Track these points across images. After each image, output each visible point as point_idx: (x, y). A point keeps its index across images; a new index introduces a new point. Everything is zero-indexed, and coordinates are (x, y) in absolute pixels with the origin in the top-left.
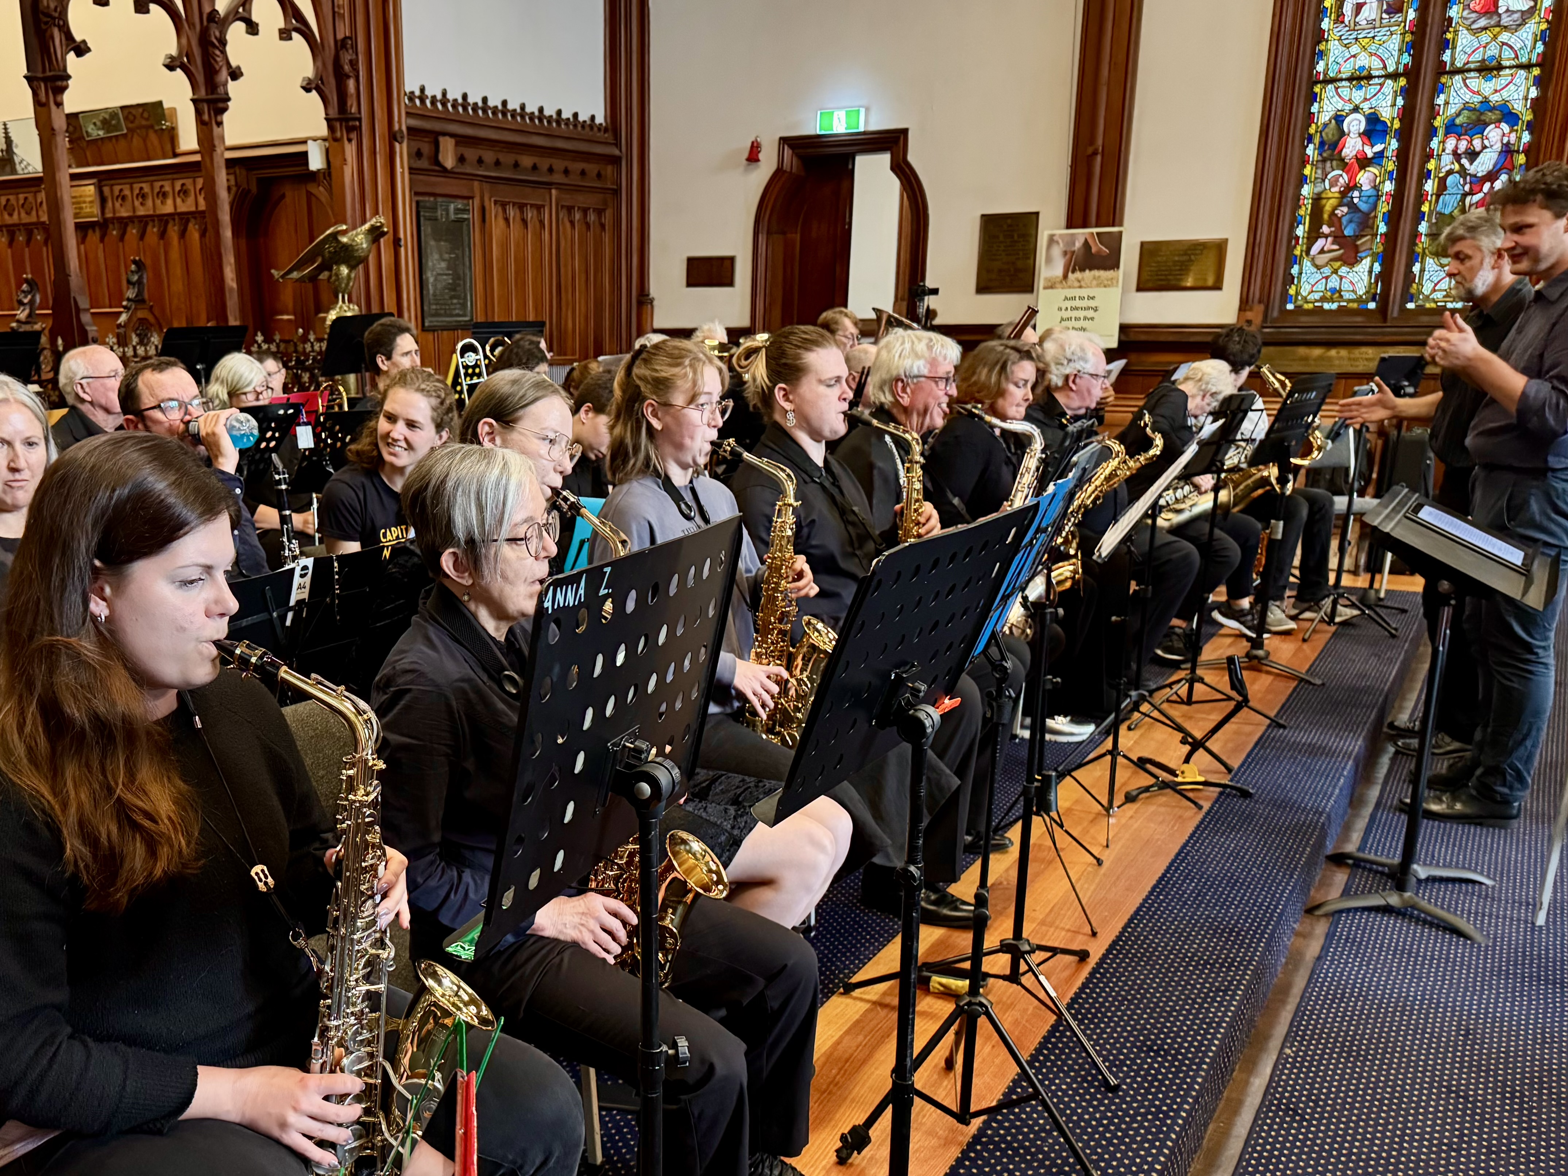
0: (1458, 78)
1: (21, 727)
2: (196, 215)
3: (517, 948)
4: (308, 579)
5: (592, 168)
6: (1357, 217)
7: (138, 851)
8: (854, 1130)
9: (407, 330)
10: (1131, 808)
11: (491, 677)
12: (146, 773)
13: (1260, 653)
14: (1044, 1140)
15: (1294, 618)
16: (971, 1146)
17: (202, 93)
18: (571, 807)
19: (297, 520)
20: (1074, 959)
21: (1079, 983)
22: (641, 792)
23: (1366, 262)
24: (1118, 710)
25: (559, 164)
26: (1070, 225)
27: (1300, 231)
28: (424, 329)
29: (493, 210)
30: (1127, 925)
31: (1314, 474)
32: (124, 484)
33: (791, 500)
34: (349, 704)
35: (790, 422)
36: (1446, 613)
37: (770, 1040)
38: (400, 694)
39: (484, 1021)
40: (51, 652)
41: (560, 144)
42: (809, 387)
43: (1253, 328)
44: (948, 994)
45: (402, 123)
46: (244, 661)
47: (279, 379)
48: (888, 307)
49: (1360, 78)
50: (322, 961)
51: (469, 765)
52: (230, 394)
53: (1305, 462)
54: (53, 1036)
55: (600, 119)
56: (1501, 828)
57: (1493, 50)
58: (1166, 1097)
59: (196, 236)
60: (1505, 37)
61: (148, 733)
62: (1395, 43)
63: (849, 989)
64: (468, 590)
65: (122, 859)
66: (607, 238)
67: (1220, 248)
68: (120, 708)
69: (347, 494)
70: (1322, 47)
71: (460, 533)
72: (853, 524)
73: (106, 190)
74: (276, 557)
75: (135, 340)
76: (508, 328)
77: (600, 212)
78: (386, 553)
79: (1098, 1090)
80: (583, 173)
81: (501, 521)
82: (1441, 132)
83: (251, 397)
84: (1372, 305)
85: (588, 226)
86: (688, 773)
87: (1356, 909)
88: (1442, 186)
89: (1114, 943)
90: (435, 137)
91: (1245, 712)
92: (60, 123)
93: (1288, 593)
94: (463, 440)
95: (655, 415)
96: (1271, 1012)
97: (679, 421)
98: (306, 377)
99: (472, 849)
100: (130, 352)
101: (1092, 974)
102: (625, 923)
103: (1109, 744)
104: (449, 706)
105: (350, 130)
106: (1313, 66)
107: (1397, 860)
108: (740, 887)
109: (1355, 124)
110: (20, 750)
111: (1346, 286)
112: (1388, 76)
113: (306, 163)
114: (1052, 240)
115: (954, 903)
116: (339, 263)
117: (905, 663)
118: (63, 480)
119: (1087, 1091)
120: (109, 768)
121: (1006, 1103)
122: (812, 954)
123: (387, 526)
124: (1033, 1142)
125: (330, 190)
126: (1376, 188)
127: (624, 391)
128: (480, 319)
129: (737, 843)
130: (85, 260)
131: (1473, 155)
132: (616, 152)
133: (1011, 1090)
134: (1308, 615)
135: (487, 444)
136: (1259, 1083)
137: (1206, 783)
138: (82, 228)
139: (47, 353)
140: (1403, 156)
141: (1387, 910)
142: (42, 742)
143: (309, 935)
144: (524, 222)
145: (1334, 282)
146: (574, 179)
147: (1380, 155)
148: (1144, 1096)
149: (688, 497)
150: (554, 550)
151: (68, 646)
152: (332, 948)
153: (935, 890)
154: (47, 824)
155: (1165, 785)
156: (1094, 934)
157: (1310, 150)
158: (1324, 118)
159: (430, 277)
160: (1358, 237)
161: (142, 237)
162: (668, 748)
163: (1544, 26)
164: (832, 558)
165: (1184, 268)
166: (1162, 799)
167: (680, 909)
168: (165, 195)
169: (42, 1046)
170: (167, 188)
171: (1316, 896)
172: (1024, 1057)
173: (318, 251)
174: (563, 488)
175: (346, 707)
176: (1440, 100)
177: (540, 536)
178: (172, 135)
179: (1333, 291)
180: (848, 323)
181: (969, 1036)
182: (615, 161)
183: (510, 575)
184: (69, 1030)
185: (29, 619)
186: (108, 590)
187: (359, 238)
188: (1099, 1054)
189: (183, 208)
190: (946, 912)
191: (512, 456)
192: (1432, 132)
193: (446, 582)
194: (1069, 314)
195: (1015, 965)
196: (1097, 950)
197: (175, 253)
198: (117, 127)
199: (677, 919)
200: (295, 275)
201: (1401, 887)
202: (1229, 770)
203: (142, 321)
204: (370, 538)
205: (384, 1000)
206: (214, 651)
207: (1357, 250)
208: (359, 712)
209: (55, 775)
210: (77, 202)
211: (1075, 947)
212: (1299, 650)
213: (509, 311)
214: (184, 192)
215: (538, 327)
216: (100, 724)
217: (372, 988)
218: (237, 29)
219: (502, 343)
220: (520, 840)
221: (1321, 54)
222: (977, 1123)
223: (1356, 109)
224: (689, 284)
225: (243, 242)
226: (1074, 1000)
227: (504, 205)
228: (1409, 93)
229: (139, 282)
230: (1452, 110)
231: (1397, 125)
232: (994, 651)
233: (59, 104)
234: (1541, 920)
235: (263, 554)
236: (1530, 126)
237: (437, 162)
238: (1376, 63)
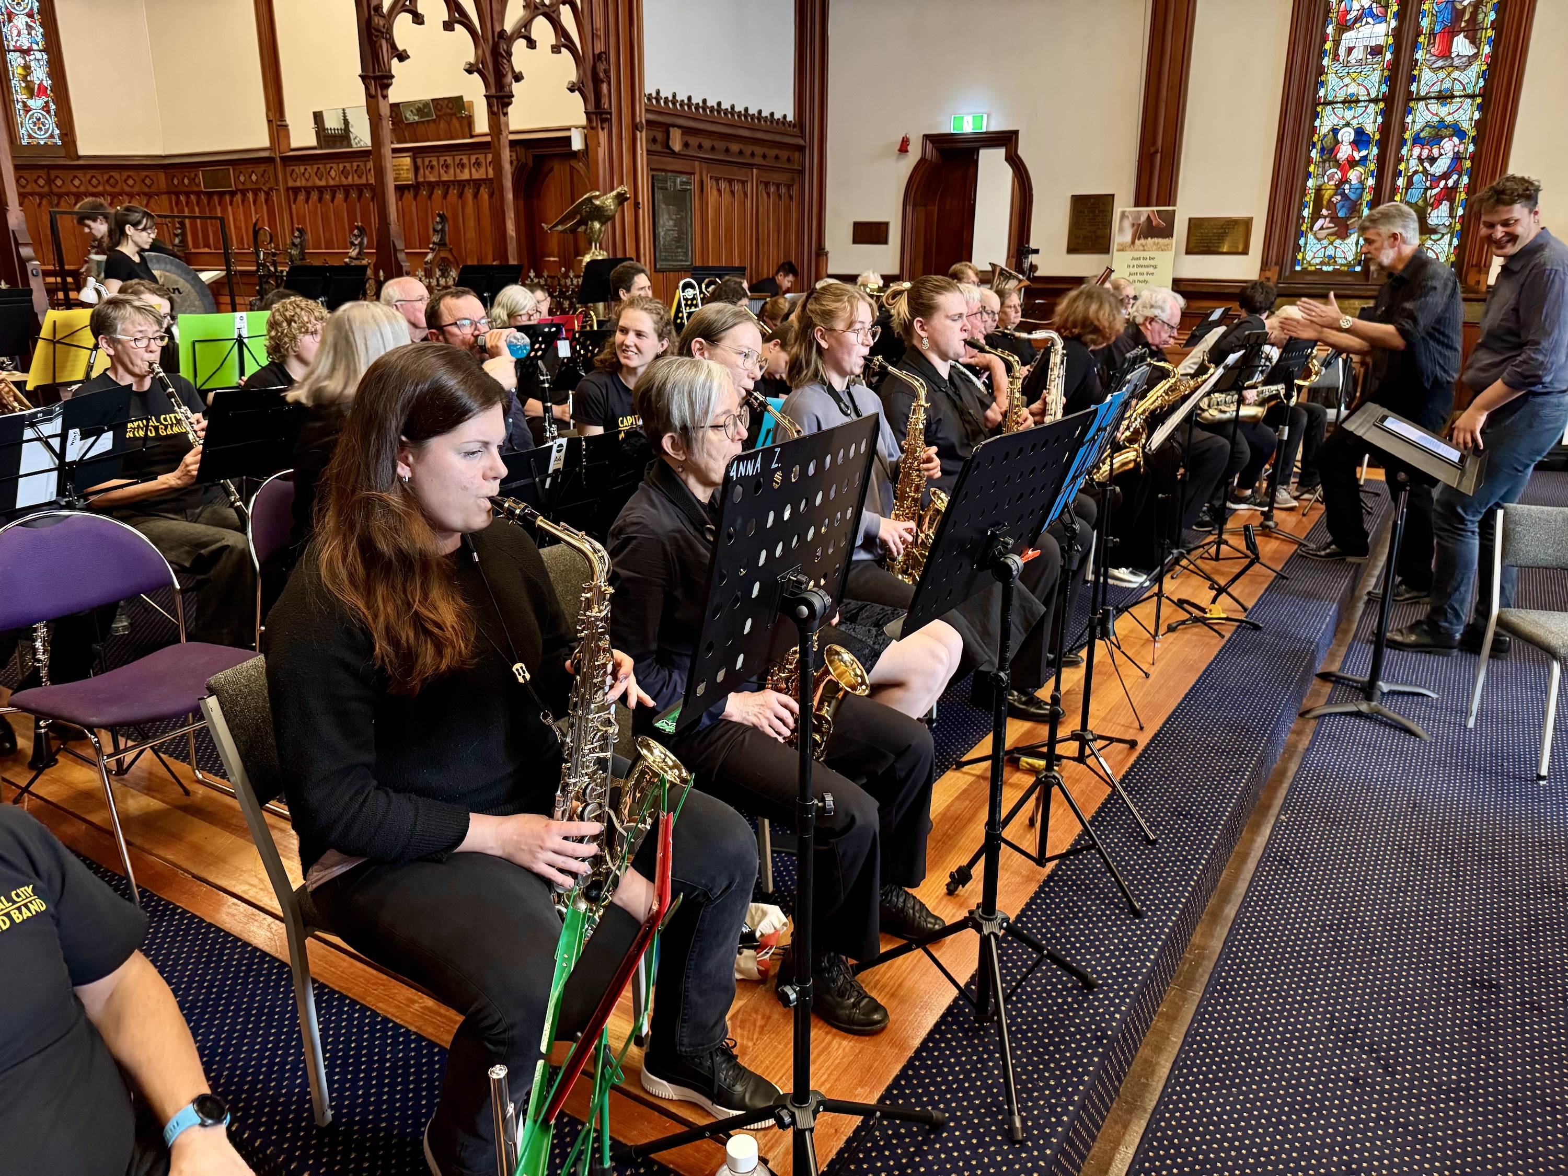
0: (1422, 103)
1: (344, 558)
2: (486, 181)
3: (711, 729)
4: (563, 453)
5: (784, 154)
6: (1347, 204)
7: (428, 652)
8: (960, 869)
9: (643, 271)
10: (1171, 636)
11: (696, 529)
12: (436, 593)
13: (1271, 524)
14: (1100, 879)
15: (1296, 498)
16: (1046, 883)
17: (493, 91)
18: (749, 623)
19: (557, 410)
20: (1127, 746)
21: (1129, 765)
22: (801, 612)
23: (1354, 237)
24: (1162, 565)
25: (759, 150)
26: (1137, 204)
27: (1306, 213)
28: (656, 270)
29: (709, 184)
30: (1166, 722)
31: (1314, 392)
32: (425, 382)
33: (923, 402)
34: (587, 545)
35: (925, 346)
36: (1403, 496)
37: (899, 800)
38: (629, 540)
39: (684, 781)
40: (368, 504)
41: (759, 135)
42: (938, 321)
43: (1271, 284)
44: (1032, 770)
45: (642, 117)
46: (510, 512)
47: (545, 307)
48: (1002, 262)
49: (1350, 102)
50: (565, 735)
51: (679, 593)
52: (509, 316)
53: (1306, 383)
54: (363, 787)
55: (790, 118)
56: (1444, 655)
57: (1447, 84)
58: (1191, 848)
59: (486, 197)
60: (1456, 74)
61: (438, 564)
62: (1376, 77)
63: (960, 765)
64: (683, 464)
65: (417, 656)
66: (794, 205)
67: (1247, 224)
68: (418, 545)
69: (594, 391)
70: (1323, 78)
71: (677, 421)
72: (969, 423)
73: (419, 161)
74: (540, 437)
75: (438, 273)
76: (720, 272)
77: (789, 187)
78: (622, 435)
79: (1141, 843)
80: (777, 157)
81: (706, 413)
82: (1409, 143)
83: (525, 318)
84: (1358, 269)
85: (780, 196)
86: (837, 601)
87: (1336, 714)
88: (1410, 183)
89: (1156, 735)
90: (666, 128)
91: (1257, 566)
92: (385, 110)
93: (1293, 480)
94: (680, 354)
95: (823, 337)
96: (1273, 790)
97: (840, 343)
98: (566, 304)
99: (681, 655)
100: (434, 282)
101: (1139, 758)
102: (792, 713)
103: (1156, 589)
104: (664, 550)
105: (603, 121)
106: (1316, 91)
107: (1367, 678)
108: (878, 688)
109: (1347, 135)
110: (343, 574)
111: (1339, 254)
112: (1371, 101)
113: (570, 145)
114: (1123, 215)
115: (1039, 703)
116: (592, 220)
117: (998, 524)
118: (380, 377)
119: (1133, 844)
120: (409, 589)
121: (1074, 851)
122: (930, 738)
123: (624, 415)
124: (1091, 881)
125: (587, 166)
126: (1362, 182)
127: (800, 322)
128: (698, 263)
129: (876, 655)
130: (402, 213)
131: (1433, 160)
132: (802, 142)
133: (1077, 842)
134: (1306, 496)
135: (698, 356)
136: (1261, 840)
137: (1227, 619)
138: (400, 189)
139: (372, 282)
140: (1381, 160)
141: (1358, 714)
142: (360, 569)
143: (557, 718)
144: (732, 192)
145: (1330, 251)
146: (770, 162)
147: (1364, 159)
148: (1175, 848)
149: (846, 399)
150: (745, 435)
151: (380, 499)
152: (572, 725)
153: (1026, 694)
154: (362, 629)
155: (1196, 620)
156: (1141, 728)
157: (1314, 154)
158: (1324, 130)
159: (661, 232)
160: (1348, 218)
161: (445, 195)
162: (822, 582)
163: (1484, 67)
164: (953, 447)
165: (1221, 237)
166: (1196, 630)
167: (834, 703)
168: (463, 166)
169: (355, 794)
170: (465, 161)
171: (1306, 703)
172: (1087, 818)
173: (577, 211)
174: (755, 390)
175: (586, 547)
176: (1409, 119)
177: (735, 424)
178: (469, 122)
179: (1330, 257)
180: (971, 273)
181: (1045, 802)
182: (801, 149)
183: (714, 453)
184: (375, 783)
185: (352, 479)
186: (411, 459)
187: (608, 201)
188: (1142, 816)
189: (476, 176)
190: (1033, 710)
191: (714, 365)
192: (1403, 142)
193: (666, 458)
194: (1136, 270)
195: (1082, 749)
196: (1143, 740)
197: (470, 209)
198: (429, 114)
199: (831, 710)
200: (560, 228)
201: (1369, 698)
202: (1245, 609)
203: (444, 259)
204: (610, 424)
205: (610, 764)
206: (489, 505)
207: (1347, 227)
208: (595, 551)
209: (369, 594)
210: (397, 169)
211: (1127, 737)
212: (1300, 521)
213: (720, 259)
214: (478, 164)
215: (741, 271)
216: (402, 556)
217: (602, 755)
218: (520, 44)
219: (714, 283)
220: (710, 647)
221: (1323, 84)
222: (1051, 865)
223: (1348, 124)
224: (855, 241)
225: (521, 202)
226: (1125, 777)
227: (717, 180)
228: (1386, 113)
229: (443, 230)
230: (1417, 127)
231: (1377, 136)
232: (1066, 517)
233: (385, 97)
234: (1471, 724)
235: (530, 435)
236: (1474, 140)
237: (668, 147)
238: (1363, 91)
